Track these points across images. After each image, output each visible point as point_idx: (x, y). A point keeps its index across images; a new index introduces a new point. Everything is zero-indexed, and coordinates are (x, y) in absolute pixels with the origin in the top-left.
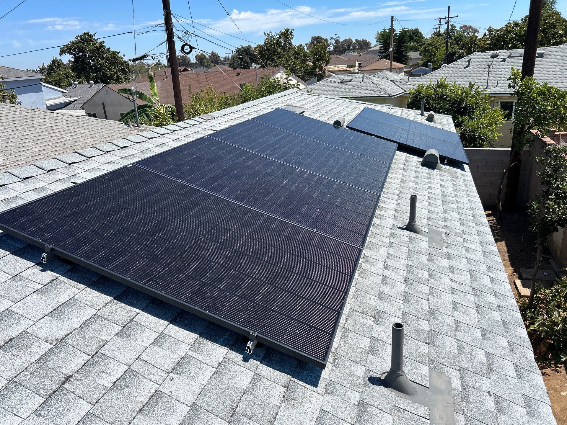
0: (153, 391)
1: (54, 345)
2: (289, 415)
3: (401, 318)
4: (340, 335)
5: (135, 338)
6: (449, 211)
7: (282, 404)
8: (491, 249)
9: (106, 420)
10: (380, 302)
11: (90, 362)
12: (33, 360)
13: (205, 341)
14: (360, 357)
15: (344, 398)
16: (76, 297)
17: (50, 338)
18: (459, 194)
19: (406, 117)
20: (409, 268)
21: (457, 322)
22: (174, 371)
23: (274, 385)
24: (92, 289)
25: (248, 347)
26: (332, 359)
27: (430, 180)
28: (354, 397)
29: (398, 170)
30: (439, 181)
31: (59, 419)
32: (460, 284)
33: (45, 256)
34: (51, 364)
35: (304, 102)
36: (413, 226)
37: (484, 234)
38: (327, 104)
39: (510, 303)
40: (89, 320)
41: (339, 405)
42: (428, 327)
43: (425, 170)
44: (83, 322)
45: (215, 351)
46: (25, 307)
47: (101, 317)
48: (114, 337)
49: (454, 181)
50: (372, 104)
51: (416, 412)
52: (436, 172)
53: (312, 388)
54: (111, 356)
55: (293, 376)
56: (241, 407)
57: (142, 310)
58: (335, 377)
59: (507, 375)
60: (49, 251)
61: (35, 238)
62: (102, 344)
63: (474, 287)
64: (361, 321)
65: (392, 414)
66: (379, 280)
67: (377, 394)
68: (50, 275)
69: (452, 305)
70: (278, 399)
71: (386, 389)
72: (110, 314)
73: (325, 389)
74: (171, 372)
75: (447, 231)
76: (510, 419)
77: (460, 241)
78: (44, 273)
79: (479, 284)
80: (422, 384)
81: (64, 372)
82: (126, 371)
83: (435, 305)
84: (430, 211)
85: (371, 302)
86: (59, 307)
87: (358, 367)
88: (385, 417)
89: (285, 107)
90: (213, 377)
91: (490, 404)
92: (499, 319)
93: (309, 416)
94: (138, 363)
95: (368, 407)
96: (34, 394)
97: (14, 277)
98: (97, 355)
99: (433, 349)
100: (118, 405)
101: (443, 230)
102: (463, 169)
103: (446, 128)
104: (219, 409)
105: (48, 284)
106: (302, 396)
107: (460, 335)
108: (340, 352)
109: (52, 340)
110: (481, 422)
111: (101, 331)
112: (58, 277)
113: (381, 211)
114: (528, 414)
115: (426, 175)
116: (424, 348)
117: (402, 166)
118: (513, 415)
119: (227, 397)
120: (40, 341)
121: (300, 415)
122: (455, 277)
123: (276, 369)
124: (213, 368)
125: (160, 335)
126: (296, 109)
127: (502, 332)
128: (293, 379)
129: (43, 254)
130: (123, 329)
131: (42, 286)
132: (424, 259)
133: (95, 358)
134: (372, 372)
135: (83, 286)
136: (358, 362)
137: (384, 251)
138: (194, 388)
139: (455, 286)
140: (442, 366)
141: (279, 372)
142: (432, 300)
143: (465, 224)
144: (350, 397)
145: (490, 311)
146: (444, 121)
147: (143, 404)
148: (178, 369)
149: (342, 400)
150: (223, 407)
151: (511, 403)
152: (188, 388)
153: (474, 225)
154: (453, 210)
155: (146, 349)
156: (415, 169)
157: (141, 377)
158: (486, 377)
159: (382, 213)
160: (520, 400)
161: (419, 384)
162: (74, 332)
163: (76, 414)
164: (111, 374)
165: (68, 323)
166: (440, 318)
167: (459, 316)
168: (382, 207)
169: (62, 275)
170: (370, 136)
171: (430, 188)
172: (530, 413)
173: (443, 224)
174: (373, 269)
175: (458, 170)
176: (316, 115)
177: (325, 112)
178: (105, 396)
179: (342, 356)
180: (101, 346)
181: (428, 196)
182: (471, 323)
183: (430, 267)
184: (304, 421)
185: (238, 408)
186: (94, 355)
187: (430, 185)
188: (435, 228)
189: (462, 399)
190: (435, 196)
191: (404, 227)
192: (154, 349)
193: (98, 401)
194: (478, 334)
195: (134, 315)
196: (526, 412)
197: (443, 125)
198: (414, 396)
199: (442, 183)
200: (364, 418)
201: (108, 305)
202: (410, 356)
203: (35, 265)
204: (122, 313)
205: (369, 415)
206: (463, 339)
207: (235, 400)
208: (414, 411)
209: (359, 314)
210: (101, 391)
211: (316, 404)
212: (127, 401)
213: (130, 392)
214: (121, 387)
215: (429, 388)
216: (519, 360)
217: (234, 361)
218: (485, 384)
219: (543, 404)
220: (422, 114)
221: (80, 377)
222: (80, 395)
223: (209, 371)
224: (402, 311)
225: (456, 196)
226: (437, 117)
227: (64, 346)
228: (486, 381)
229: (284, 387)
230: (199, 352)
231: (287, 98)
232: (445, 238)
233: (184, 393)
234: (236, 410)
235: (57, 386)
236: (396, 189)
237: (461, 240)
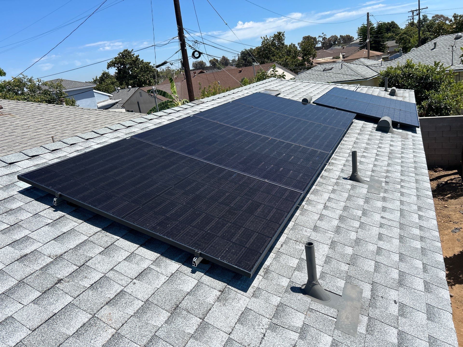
0: (118, 291)
1: (54, 259)
2: (220, 310)
3: (330, 245)
4: (274, 256)
5: (113, 256)
6: (393, 165)
7: (216, 303)
8: (425, 193)
9: (81, 308)
10: (314, 234)
11: (78, 271)
12: (38, 268)
13: (164, 259)
14: (287, 272)
15: (267, 300)
16: (75, 229)
17: (52, 255)
18: (406, 152)
19: (370, 93)
20: (345, 208)
21: (379, 249)
22: (137, 279)
23: (212, 290)
24: (87, 223)
25: (194, 262)
26: (263, 273)
27: (382, 142)
28: (276, 300)
29: (354, 135)
30: (389, 142)
31: (49, 307)
32: (389, 220)
33: (55, 200)
34: (50, 271)
35: (281, 87)
36: (356, 176)
37: (422, 182)
38: (301, 87)
39: (433, 235)
40: (82, 243)
41: (262, 306)
42: (352, 252)
43: (379, 133)
44: (77, 244)
45: (171, 266)
46: (39, 234)
47: (91, 242)
48: (97, 255)
49: (404, 141)
50: (342, 85)
51: (326, 312)
52: (389, 135)
53: (242, 293)
54: (93, 267)
55: (228, 284)
56: (183, 304)
57: (122, 237)
58: (263, 286)
59: (416, 289)
60: (58, 197)
61: (50, 188)
62: (87, 259)
63: (402, 222)
64: (294, 247)
65: (305, 313)
66: (316, 217)
67: (296, 299)
68: (60, 213)
69: (378, 236)
70: (213, 299)
71: (304, 296)
72: (97, 239)
73: (252, 294)
74: (135, 279)
75: (388, 180)
76: (410, 321)
77: (397, 187)
78: (56, 212)
79: (407, 220)
80: (336, 293)
81: (58, 277)
82: (102, 277)
83: (362, 235)
84: (375, 165)
85: (306, 234)
86: (62, 234)
87: (284, 279)
88: (299, 316)
89: (264, 91)
90: (166, 283)
91: (394, 310)
92: (419, 246)
93: (235, 311)
94: (112, 272)
95: (286, 308)
96: (34, 290)
97: (34, 215)
98: (83, 266)
99: (352, 268)
100: (92, 299)
101: (384, 180)
102: (415, 132)
103: (407, 100)
104: (166, 305)
105: (57, 219)
106: (233, 298)
107: (379, 259)
108: (271, 268)
109: (54, 256)
110: (383, 322)
111: (89, 251)
112: (65, 215)
113: (330, 166)
114: (428, 319)
115: (379, 137)
116: (345, 267)
117: (358, 131)
118: (414, 319)
119: (173, 297)
120: (45, 257)
121: (228, 311)
122: (385, 215)
123: (216, 279)
124: (167, 277)
125: (131, 254)
126: (272, 92)
127: (419, 257)
128: (228, 286)
129: (54, 199)
130: (105, 250)
131: (53, 221)
132: (361, 202)
133: (82, 268)
134: (295, 283)
135: (81, 221)
136: (285, 276)
137: (326, 196)
138: (149, 290)
139: (383, 221)
140: (358, 281)
141: (218, 281)
142: (360, 232)
143: (406, 174)
144: (272, 301)
145: (412, 240)
146: (406, 94)
147: (110, 299)
148: (141, 277)
149: (265, 302)
150: (169, 303)
151: (414, 310)
152: (145, 289)
153: (414, 175)
154: (397, 164)
155: (119, 263)
156: (369, 133)
157: (112, 281)
158: (396, 290)
159: (331, 167)
160: (424, 308)
161: (333, 293)
162: (70, 251)
163: (61, 303)
164: (91, 279)
165: (66, 245)
166: (364, 246)
167: (382, 244)
168: (333, 163)
169: (68, 214)
170: (332, 109)
171: (380, 147)
172: (431, 318)
173: (385, 174)
174: (314, 210)
175: (410, 133)
176: (290, 96)
177: (298, 93)
178: (84, 293)
179: (272, 271)
180: (87, 260)
181: (376, 154)
182: (392, 249)
183: (364, 208)
184: (231, 315)
185: (181, 304)
186: (81, 266)
187: (380, 145)
188: (377, 178)
189: (369, 305)
190: (383, 154)
191: (349, 178)
192: (125, 263)
193: (78, 296)
194: (396, 258)
195: (115, 240)
196: (426, 317)
197: (404, 97)
198: (329, 301)
199: (392, 143)
200: (280, 315)
201: (97, 233)
202: (330, 273)
203: (50, 207)
204: (106, 239)
205: (285, 313)
206: (382, 261)
207: (179, 299)
208: (324, 312)
209: (294, 241)
210: (82, 290)
211: (243, 304)
212: (99, 296)
213: (102, 291)
214: (97, 288)
215: (341, 296)
216: (429, 278)
217: (184, 272)
218: (393, 295)
219: (444, 312)
220: (386, 90)
221: (68, 280)
222: (66, 292)
223: (163, 279)
224: (331, 240)
225: (402, 153)
226: (400, 92)
227: (61, 260)
228: (394, 293)
229: (220, 291)
230: (159, 265)
231: (267, 84)
232: (384, 185)
233: (142, 293)
234: (178, 305)
235: (51, 285)
236: (348, 149)
237: (399, 186)
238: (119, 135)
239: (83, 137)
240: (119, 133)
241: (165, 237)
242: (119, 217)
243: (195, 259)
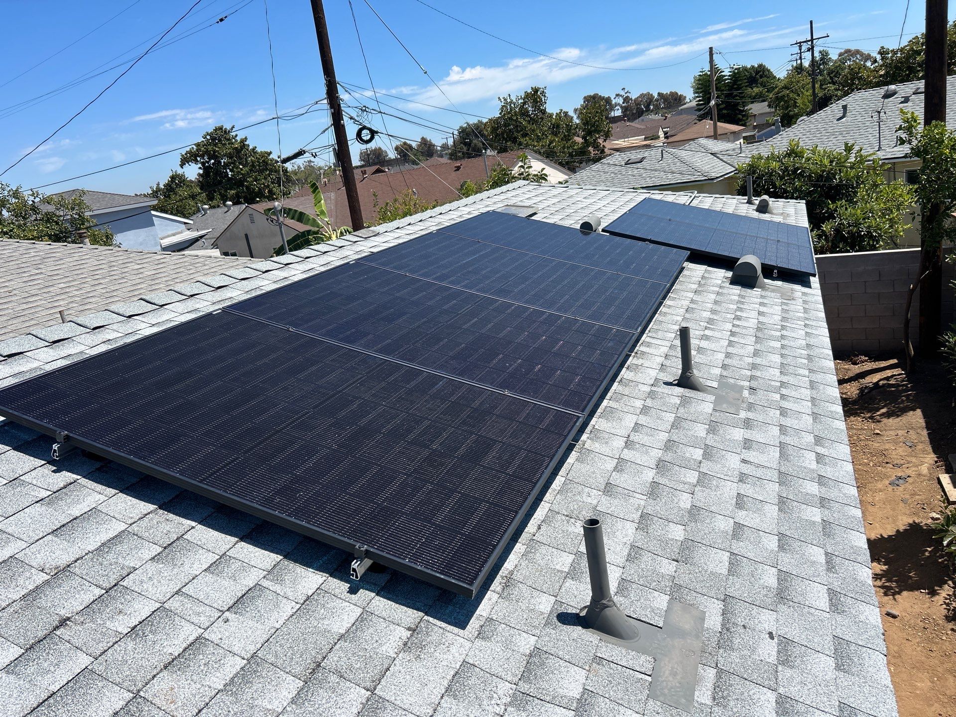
0: (191, 639)
1: (52, 576)
2: (409, 670)
3: (638, 522)
4: (523, 551)
5: (180, 563)
6: (765, 353)
7: (400, 655)
8: (829, 409)
9: (110, 680)
10: (604, 499)
11: (103, 599)
12: (16, 597)
13: (292, 565)
14: (549, 583)
15: (508, 644)
16: (99, 508)
17: (48, 566)
18: (790, 326)
19: (718, 209)
20: (669, 445)
21: (738, 526)
22: (233, 610)
23: (392, 627)
24: (127, 494)
25: (354, 570)
26: (500, 586)
27: (742, 306)
28: (526, 643)
29: (686, 294)
30: (757, 306)
31: (40, 678)
32: (758, 467)
33: (56, 448)
34: (43, 602)
35: (539, 199)
36: (689, 378)
37: (822, 386)
38: (579, 199)
39: (844, 494)
40: (113, 538)
41: (497, 656)
42: (682, 535)
43: (737, 290)
44: (102, 542)
45: (306, 579)
46: (20, 523)
47: (134, 534)
48: (147, 562)
49: (786, 304)
50: (661, 192)
51: (630, 664)
52: (757, 292)
53: (456, 630)
54: (137, 590)
55: (427, 614)
56: (331, 660)
57: (200, 523)
58: (499, 614)
59: (812, 606)
60: (63, 441)
61: (44, 423)
62: (125, 573)
63: (783, 469)
64: (565, 528)
65: (587, 668)
66: (611, 464)
67: (567, 639)
68: (67, 476)
69: (735, 500)
70: (394, 647)
71: (584, 631)
72: (147, 529)
73: (477, 632)
74: (228, 610)
75: (754, 384)
76: (802, 675)
77: (774, 399)
78: (57, 474)
79: (794, 465)
80: (651, 623)
81: (60, 613)
82: (155, 611)
83: (703, 500)
84: (728, 355)
85: (589, 500)
86: (70, 522)
87: (544, 598)
88: (574, 673)
89: (504, 208)
90: (294, 617)
91: (769, 651)
92: (818, 519)
93: (441, 671)
94: (177, 599)
95: (547, 658)
96: (9, 643)
97: (11, 481)
98: (115, 588)
99: (683, 568)
100: (134, 658)
101: (747, 384)
102: (807, 285)
103: (791, 221)
104: (293, 663)
105: (61, 489)
106: (436, 643)
107: (738, 547)
108: (517, 576)
109: (51, 569)
110: (746, 679)
111: (129, 554)
112: (78, 480)
113: (638, 358)
114: (838, 667)
115: (736, 298)
116: (668, 568)
117: (694, 287)
118: (808, 668)
119: (309, 645)
120: (33, 570)
121: (426, 670)
122: (751, 456)
123: (400, 604)
124: (297, 603)
125: (220, 558)
126: (521, 210)
127: (818, 540)
128: (426, 618)
129: (54, 446)
130: (163, 551)
131: (51, 493)
132: (701, 430)
133: (112, 592)
134: (566, 605)
135: (113, 491)
136: (545, 591)
137: (629, 421)
138: (259, 632)
139: (746, 469)
140: (695, 594)
141: (406, 608)
142: (700, 494)
143: (791, 371)
144: (519, 644)
145: (804, 506)
146: (789, 210)
147: (173, 657)
148: (240, 606)
149: (503, 648)
150: (301, 659)
151: (809, 650)
152: (250, 632)
153: (806, 372)
154: (772, 351)
155: (193, 579)
156: (717, 289)
157: (177, 619)
158: (771, 610)
159: (640, 362)
160: (828, 645)
161: (645, 622)
162: (86, 556)
163: (66, 670)
164: (132, 615)
165: (79, 544)
166: (708, 521)
167: (744, 517)
168: (643, 353)
169: (84, 477)
170: (640, 243)
171: (738, 318)
172: (844, 665)
173: (749, 373)
174: (605, 449)
175: (798, 287)
176: (556, 217)
177: (573, 211)
178: (116, 645)
179: (519, 582)
180: (124, 575)
181: (731, 331)
182: (764, 527)
183: (708, 442)
184: (432, 679)
185: (325, 661)
186: (110, 589)
187: (738, 313)
188: (732, 381)
189: (718, 644)
190: (744, 330)
191: (676, 382)
192: (208, 577)
193: (104, 653)
194: (772, 543)
195: (186, 530)
196: (834, 665)
197: (785, 215)
198: (635, 640)
199: (762, 309)
200: (535, 674)
201: (148, 516)
202: (639, 580)
203: (46, 464)
204: (167, 527)
205: (546, 669)
206: (743, 552)
207: (322, 649)
208: (626, 664)
209: (564, 517)
210: (111, 639)
211: (457, 655)
212: (148, 652)
213: (155, 640)
214: (144, 634)
215: (661, 628)
216: (839, 583)
217: (333, 593)
218: (767, 620)
219: (870, 652)
220: (750, 202)
221: (82, 619)
222: (77, 645)
223: (288, 608)
224: (641, 511)
225: (783, 328)
226: (776, 204)
227: (67, 576)
228: (769, 617)
229: (409, 629)
230: (279, 580)
231: (509, 195)
232: (747, 395)
233: (242, 640)
234: (320, 663)
235: (45, 632)
236: (674, 323)
237: (778, 396)
238: (197, 306)
239: (121, 313)
240: (198, 300)
241: (293, 519)
242: (193, 480)
243: (356, 563)
